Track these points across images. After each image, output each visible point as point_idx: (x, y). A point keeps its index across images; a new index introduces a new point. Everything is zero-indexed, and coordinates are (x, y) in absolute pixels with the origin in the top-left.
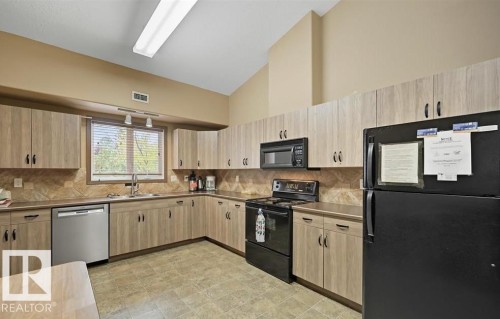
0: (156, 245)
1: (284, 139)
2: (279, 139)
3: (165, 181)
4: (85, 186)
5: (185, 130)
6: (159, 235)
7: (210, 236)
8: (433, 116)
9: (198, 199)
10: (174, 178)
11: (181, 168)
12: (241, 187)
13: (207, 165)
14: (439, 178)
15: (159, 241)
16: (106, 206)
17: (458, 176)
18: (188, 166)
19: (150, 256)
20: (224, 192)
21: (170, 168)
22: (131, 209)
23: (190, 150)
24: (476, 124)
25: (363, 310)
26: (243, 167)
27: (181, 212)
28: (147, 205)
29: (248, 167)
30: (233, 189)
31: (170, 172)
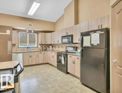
0: (34, 64)
1: (67, 35)
2: (66, 35)
3: (37, 47)
4: (18, 48)
5: (42, 33)
6: (35, 61)
7: (49, 63)
8: (100, 28)
9: (46, 52)
10: (40, 46)
11: (41, 43)
12: (58, 49)
13: (49, 43)
14: (94, 45)
15: (35, 63)
16: (22, 53)
17: (97, 44)
18: (43, 43)
19: (33, 67)
20: (54, 50)
21: (38, 43)
22: (28, 54)
23: (44, 38)
24: (100, 31)
25: (80, 79)
26: (58, 43)
27: (41, 55)
28: (32, 53)
29: (59, 43)
30: (56, 49)
31: (38, 45)
